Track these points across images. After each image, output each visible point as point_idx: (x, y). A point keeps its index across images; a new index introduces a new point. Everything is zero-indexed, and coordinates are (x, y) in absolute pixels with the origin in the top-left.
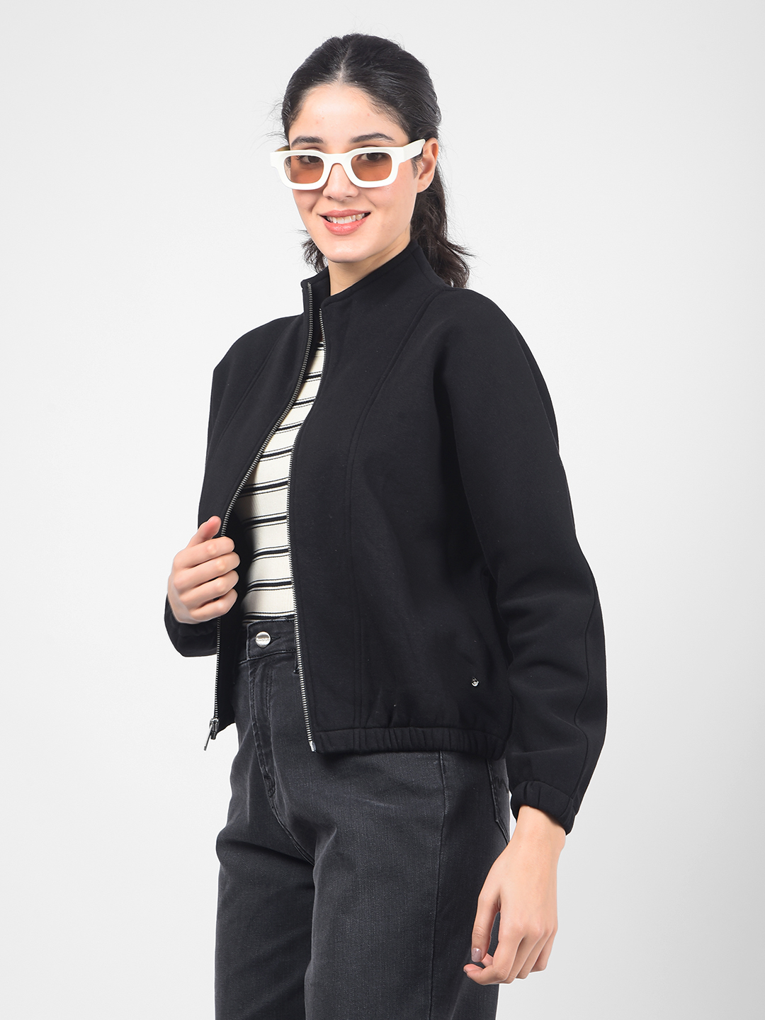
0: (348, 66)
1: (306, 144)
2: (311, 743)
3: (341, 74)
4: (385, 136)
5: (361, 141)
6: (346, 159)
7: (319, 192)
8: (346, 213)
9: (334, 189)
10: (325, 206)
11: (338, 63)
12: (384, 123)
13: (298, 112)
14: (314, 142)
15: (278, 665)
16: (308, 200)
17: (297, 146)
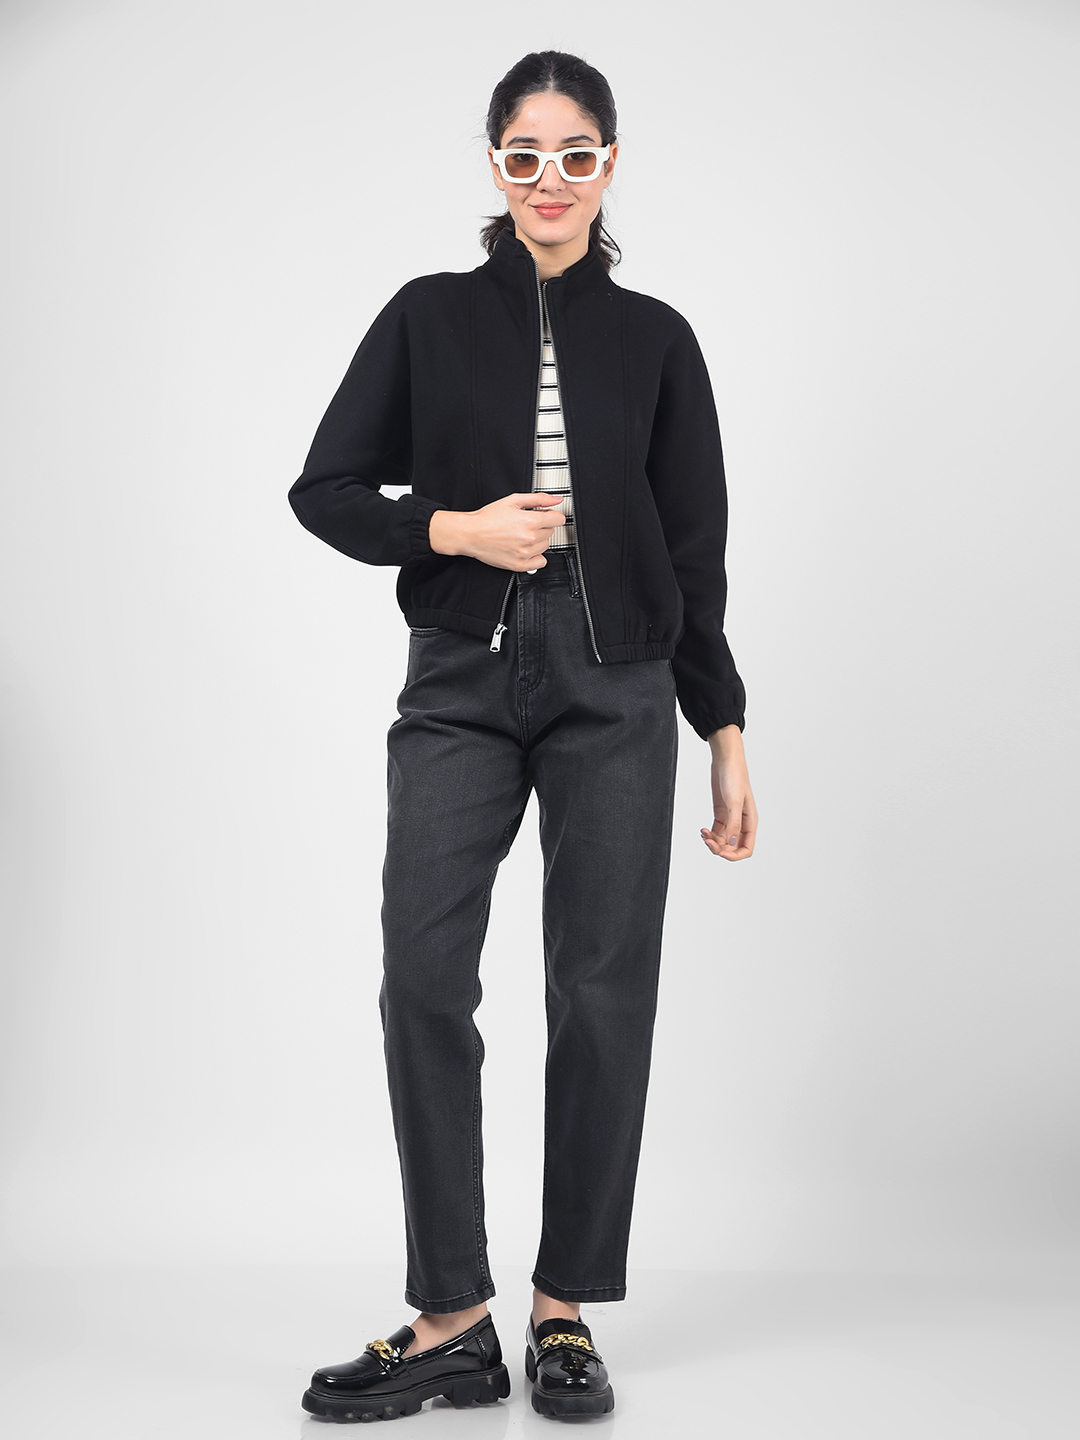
0: (556, 78)
1: (522, 144)
2: (598, 656)
3: (551, 84)
4: (588, 138)
5: (570, 142)
6: (558, 158)
7: (534, 185)
8: (555, 205)
9: (547, 183)
10: (537, 198)
11: (547, 74)
12: (587, 128)
13: (515, 116)
14: (530, 142)
15: (552, 590)
16: (522, 192)
17: (514, 145)
